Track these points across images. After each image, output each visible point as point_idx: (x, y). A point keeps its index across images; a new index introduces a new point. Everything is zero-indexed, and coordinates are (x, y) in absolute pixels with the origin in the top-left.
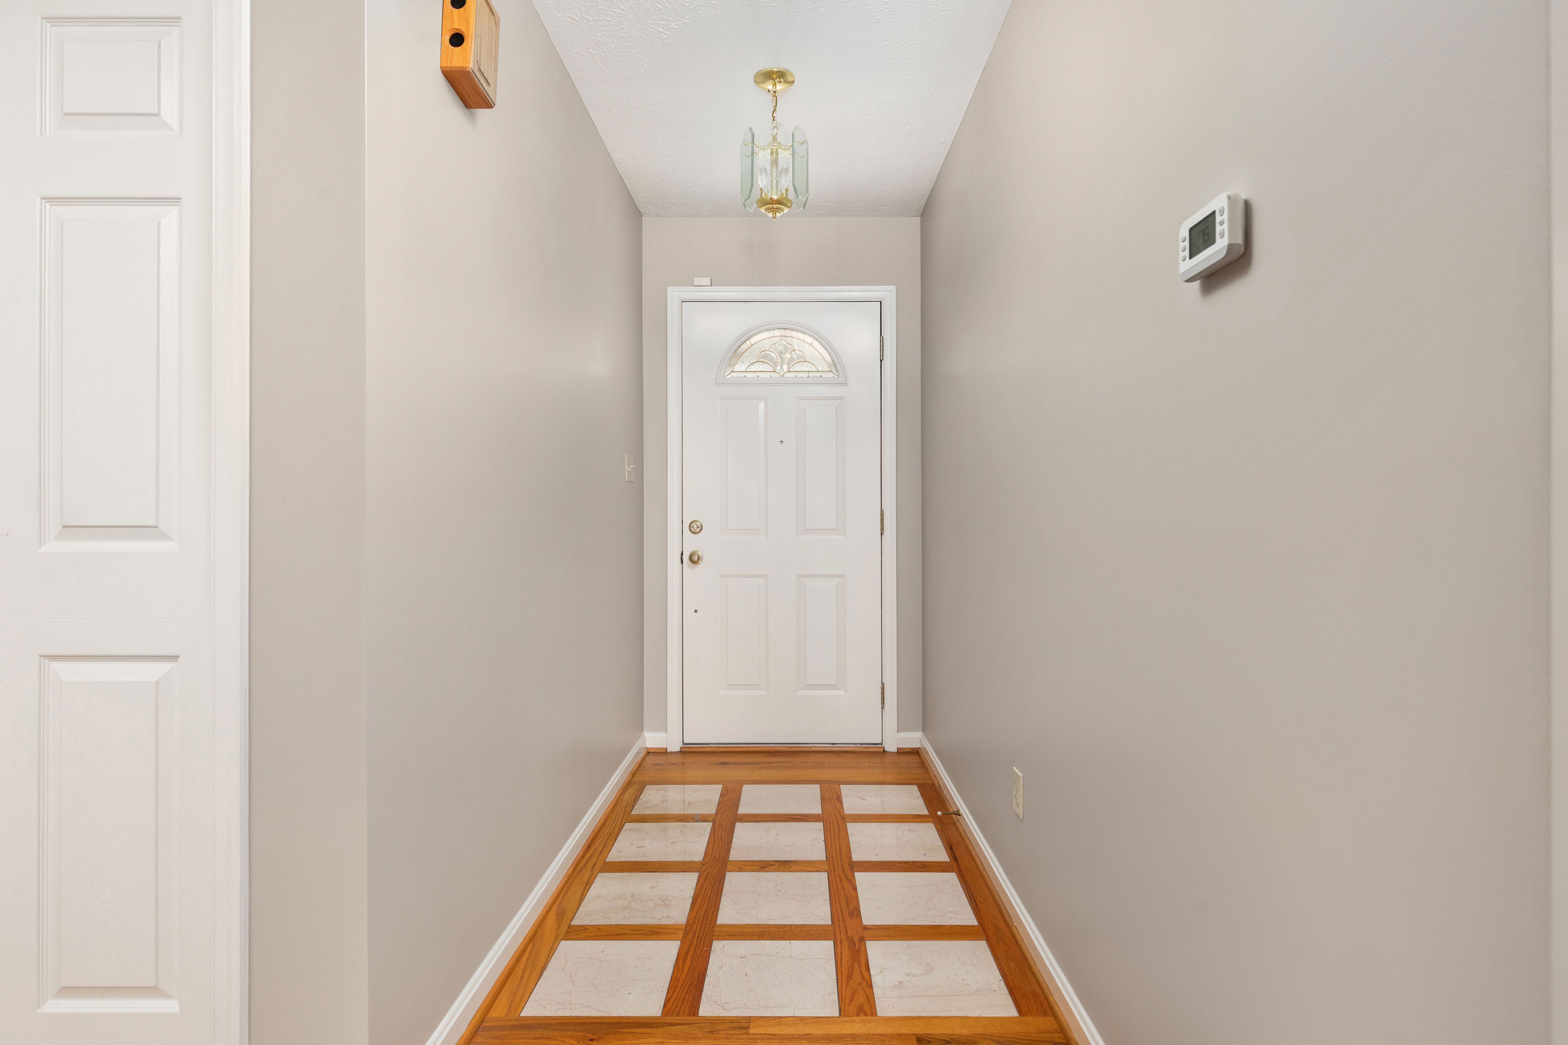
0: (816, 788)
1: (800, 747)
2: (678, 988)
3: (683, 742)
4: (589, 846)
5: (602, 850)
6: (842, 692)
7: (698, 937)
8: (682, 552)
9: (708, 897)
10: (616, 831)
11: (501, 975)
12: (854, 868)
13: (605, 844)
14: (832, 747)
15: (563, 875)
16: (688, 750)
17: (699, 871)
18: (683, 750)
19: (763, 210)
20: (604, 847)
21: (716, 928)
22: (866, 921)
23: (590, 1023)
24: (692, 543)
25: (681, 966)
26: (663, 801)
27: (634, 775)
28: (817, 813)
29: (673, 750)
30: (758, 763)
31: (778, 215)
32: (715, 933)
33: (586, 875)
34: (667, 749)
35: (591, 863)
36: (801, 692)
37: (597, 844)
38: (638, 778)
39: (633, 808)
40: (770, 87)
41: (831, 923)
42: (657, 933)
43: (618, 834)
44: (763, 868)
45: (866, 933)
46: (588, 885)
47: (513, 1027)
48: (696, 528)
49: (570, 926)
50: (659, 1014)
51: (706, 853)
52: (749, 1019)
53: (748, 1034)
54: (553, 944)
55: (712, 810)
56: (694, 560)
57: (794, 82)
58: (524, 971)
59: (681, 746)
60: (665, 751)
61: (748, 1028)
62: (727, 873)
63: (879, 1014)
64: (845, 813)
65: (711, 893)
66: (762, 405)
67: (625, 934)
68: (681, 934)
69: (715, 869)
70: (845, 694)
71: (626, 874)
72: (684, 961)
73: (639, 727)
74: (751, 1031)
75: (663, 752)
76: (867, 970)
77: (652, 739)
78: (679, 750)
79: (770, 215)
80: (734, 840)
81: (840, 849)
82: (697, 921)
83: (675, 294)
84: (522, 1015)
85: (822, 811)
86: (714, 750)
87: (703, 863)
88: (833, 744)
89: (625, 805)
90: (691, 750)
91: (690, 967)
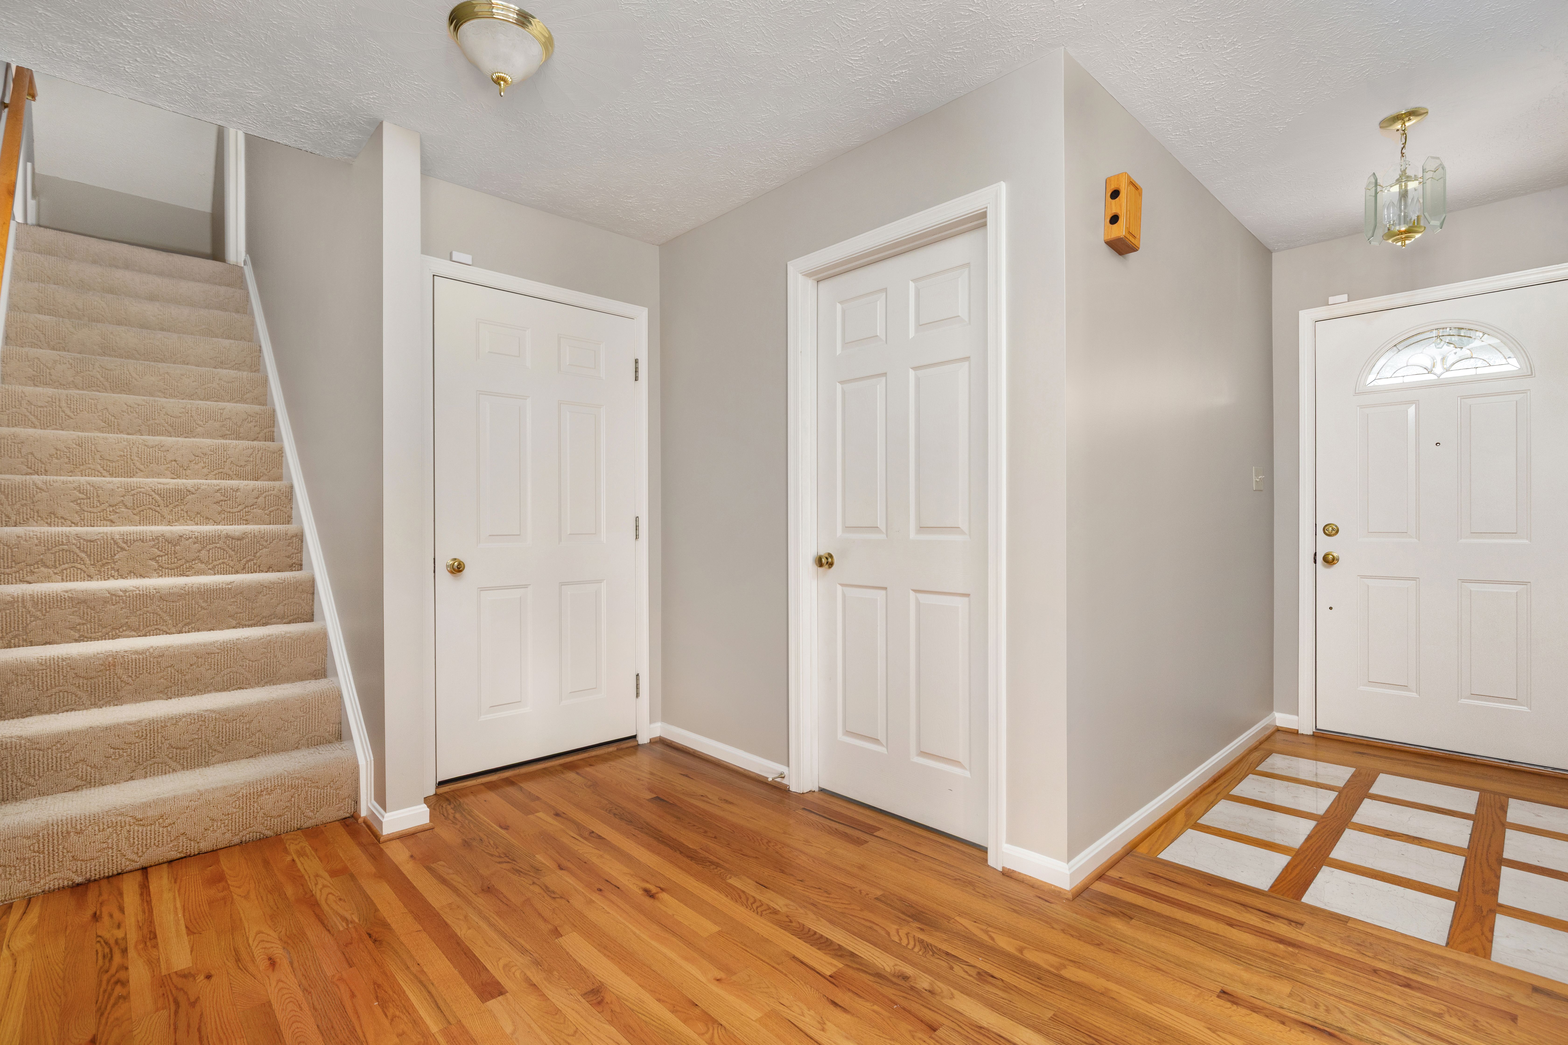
0: (1476, 794)
1: (1463, 757)
2: (1284, 882)
3: (1316, 727)
4: (1215, 780)
5: (1227, 786)
6: (1525, 709)
7: (1309, 859)
8: (1316, 553)
9: (1323, 839)
10: (1240, 777)
11: (1144, 832)
12: (1503, 863)
13: (1230, 783)
14: (1509, 764)
15: (1192, 791)
16: (1320, 735)
17: (1318, 821)
18: (1315, 734)
19: (1390, 241)
20: (1228, 785)
21: (1327, 859)
22: (1501, 900)
23: (1209, 877)
24: (1326, 545)
25: (1290, 871)
26: (1289, 767)
27: (1261, 743)
28: (1469, 812)
29: (1305, 733)
30: (1405, 760)
31: (1407, 242)
32: (1326, 862)
33: (1211, 797)
34: (1298, 730)
35: (1217, 791)
36: (1464, 701)
37: (1222, 781)
38: (1265, 746)
39: (1258, 765)
40: (1399, 127)
41: (1457, 890)
42: (1271, 847)
43: (1241, 780)
44: (1388, 835)
45: (1498, 908)
46: (1213, 804)
47: (1152, 861)
48: (1331, 531)
49: (1196, 823)
50: (1267, 890)
51: (1327, 811)
52: (1349, 918)
53: (1346, 925)
54: (1183, 828)
55: (1341, 784)
56: (1330, 561)
57: (1427, 112)
58: (1160, 836)
59: (1314, 731)
60: (1296, 732)
61: (1347, 922)
62: (1347, 830)
63: (1492, 959)
64: (1507, 821)
65: (1327, 837)
66: (1412, 410)
67: (1241, 839)
68: (1294, 853)
69: (1335, 824)
70: (1529, 711)
71: (1247, 806)
72: (1293, 869)
73: (1269, 707)
74: (1348, 924)
75: (1295, 733)
76: (1490, 931)
77: (1282, 719)
78: (1311, 733)
79: (1399, 244)
80: (1360, 810)
81: (1489, 846)
82: (1310, 850)
83: (1306, 317)
84: (1158, 856)
85: (1476, 813)
86: (1351, 740)
87: (1322, 817)
88: (1510, 761)
89: (1250, 762)
90: (1325, 736)
91: (1297, 874)
